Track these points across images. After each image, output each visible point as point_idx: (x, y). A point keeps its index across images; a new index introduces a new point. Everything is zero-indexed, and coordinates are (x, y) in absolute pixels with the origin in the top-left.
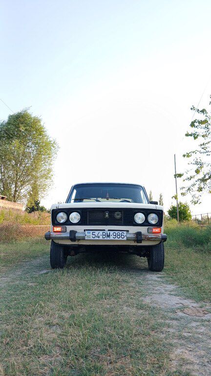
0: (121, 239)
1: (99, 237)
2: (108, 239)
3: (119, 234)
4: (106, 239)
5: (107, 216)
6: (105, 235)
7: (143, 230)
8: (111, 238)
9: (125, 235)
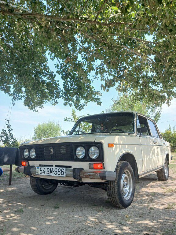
0: (61, 175)
1: (44, 173)
2: (51, 175)
3: (59, 170)
4: (49, 175)
5: (52, 151)
6: (49, 171)
7: (85, 165)
8: (53, 174)
9: (64, 171)
